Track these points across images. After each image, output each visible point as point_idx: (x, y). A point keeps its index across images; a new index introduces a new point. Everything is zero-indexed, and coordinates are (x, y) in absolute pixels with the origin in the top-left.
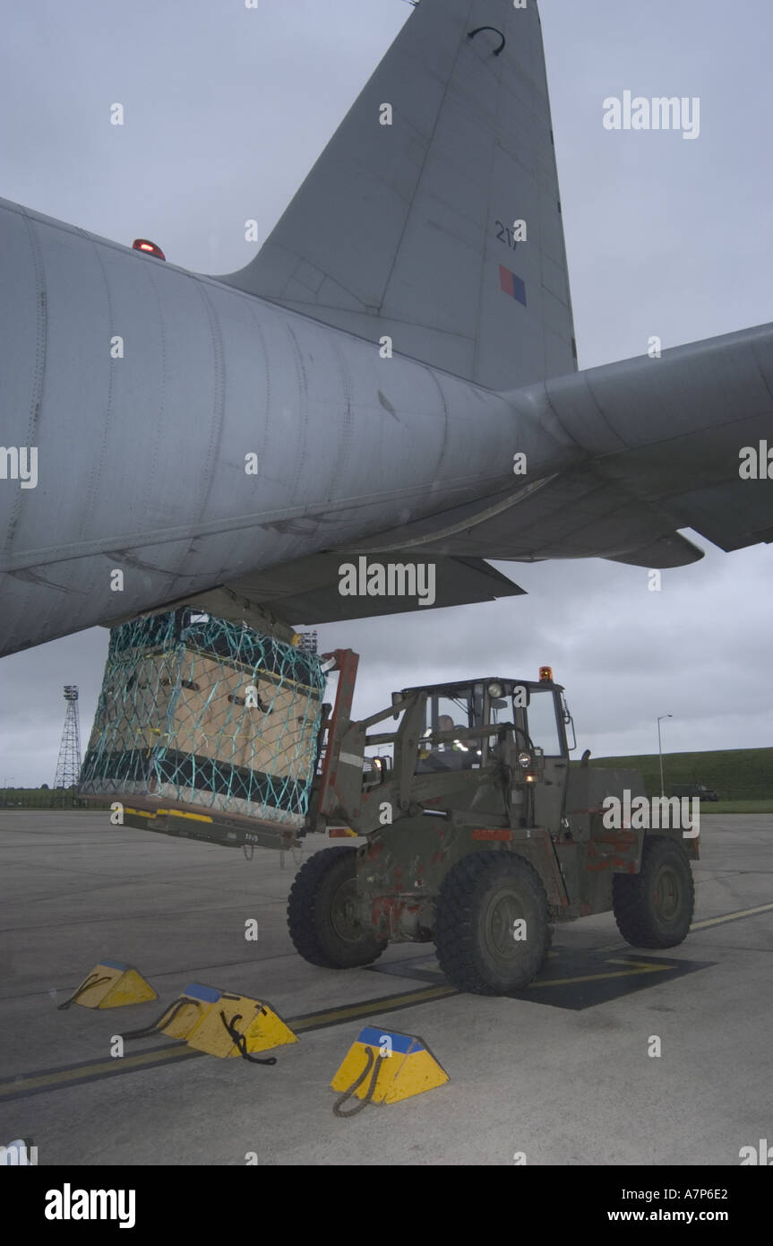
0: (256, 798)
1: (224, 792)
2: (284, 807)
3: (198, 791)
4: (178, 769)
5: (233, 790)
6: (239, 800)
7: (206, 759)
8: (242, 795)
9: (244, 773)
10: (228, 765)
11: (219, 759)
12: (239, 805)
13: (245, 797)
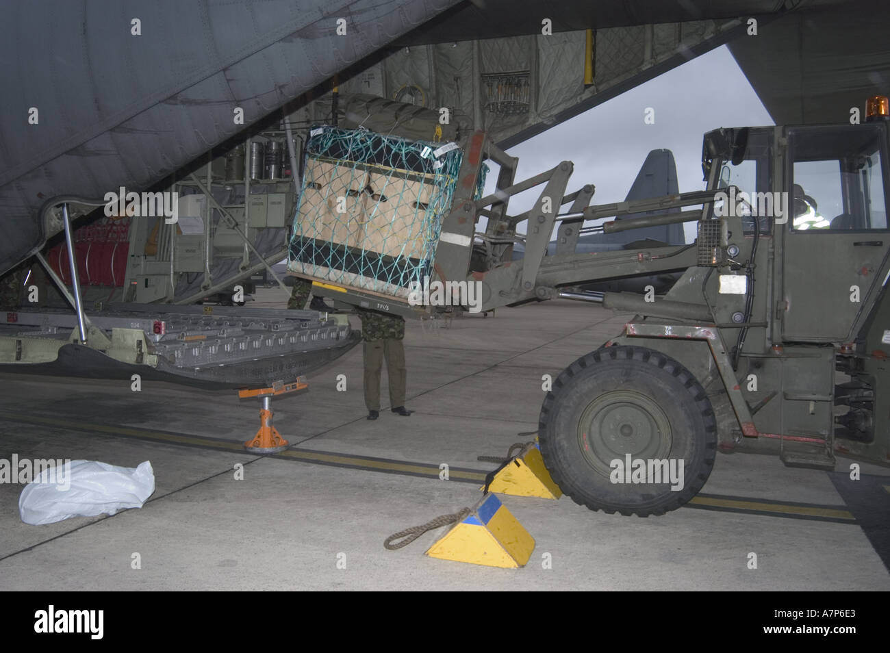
0: (367, 274)
1: (339, 268)
2: (395, 282)
3: (318, 266)
4: (302, 250)
5: (346, 268)
6: (353, 275)
7: (324, 242)
8: (355, 270)
9: (356, 253)
10: (343, 246)
11: (334, 242)
12: (353, 278)
13: (357, 272)
